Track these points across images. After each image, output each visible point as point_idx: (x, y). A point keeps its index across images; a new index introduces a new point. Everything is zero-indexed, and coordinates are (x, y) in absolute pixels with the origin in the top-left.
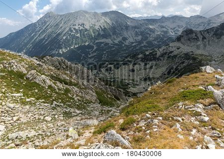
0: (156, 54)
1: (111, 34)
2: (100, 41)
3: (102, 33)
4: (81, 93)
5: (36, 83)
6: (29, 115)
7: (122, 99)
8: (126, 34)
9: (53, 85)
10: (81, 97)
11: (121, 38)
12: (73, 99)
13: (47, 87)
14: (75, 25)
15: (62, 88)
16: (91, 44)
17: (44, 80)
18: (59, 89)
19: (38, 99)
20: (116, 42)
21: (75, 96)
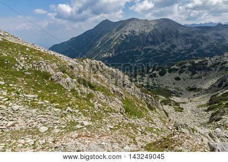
0: (207, 64)
1: (160, 41)
2: (148, 47)
3: (150, 40)
4: (105, 100)
5: (59, 85)
6: (29, 121)
7: (158, 108)
8: (175, 42)
9: (77, 89)
10: (103, 104)
11: (169, 45)
12: (93, 106)
13: (69, 90)
14: (126, 32)
15: (86, 92)
16: (139, 50)
17: (68, 83)
18: (81, 93)
19: (52, 102)
20: (164, 49)
21: (97, 102)
